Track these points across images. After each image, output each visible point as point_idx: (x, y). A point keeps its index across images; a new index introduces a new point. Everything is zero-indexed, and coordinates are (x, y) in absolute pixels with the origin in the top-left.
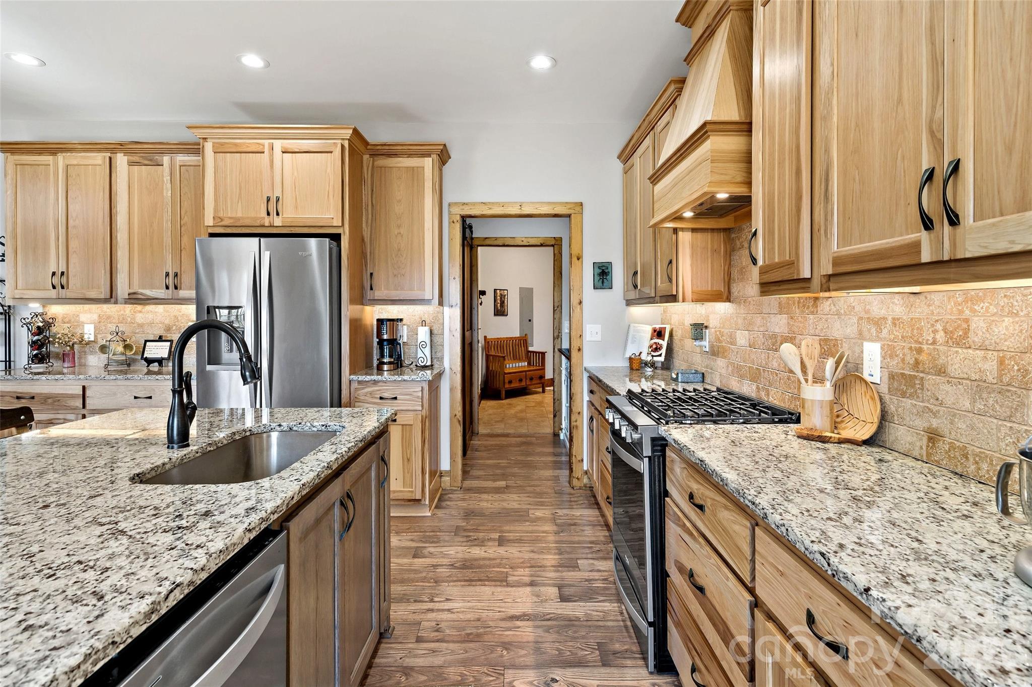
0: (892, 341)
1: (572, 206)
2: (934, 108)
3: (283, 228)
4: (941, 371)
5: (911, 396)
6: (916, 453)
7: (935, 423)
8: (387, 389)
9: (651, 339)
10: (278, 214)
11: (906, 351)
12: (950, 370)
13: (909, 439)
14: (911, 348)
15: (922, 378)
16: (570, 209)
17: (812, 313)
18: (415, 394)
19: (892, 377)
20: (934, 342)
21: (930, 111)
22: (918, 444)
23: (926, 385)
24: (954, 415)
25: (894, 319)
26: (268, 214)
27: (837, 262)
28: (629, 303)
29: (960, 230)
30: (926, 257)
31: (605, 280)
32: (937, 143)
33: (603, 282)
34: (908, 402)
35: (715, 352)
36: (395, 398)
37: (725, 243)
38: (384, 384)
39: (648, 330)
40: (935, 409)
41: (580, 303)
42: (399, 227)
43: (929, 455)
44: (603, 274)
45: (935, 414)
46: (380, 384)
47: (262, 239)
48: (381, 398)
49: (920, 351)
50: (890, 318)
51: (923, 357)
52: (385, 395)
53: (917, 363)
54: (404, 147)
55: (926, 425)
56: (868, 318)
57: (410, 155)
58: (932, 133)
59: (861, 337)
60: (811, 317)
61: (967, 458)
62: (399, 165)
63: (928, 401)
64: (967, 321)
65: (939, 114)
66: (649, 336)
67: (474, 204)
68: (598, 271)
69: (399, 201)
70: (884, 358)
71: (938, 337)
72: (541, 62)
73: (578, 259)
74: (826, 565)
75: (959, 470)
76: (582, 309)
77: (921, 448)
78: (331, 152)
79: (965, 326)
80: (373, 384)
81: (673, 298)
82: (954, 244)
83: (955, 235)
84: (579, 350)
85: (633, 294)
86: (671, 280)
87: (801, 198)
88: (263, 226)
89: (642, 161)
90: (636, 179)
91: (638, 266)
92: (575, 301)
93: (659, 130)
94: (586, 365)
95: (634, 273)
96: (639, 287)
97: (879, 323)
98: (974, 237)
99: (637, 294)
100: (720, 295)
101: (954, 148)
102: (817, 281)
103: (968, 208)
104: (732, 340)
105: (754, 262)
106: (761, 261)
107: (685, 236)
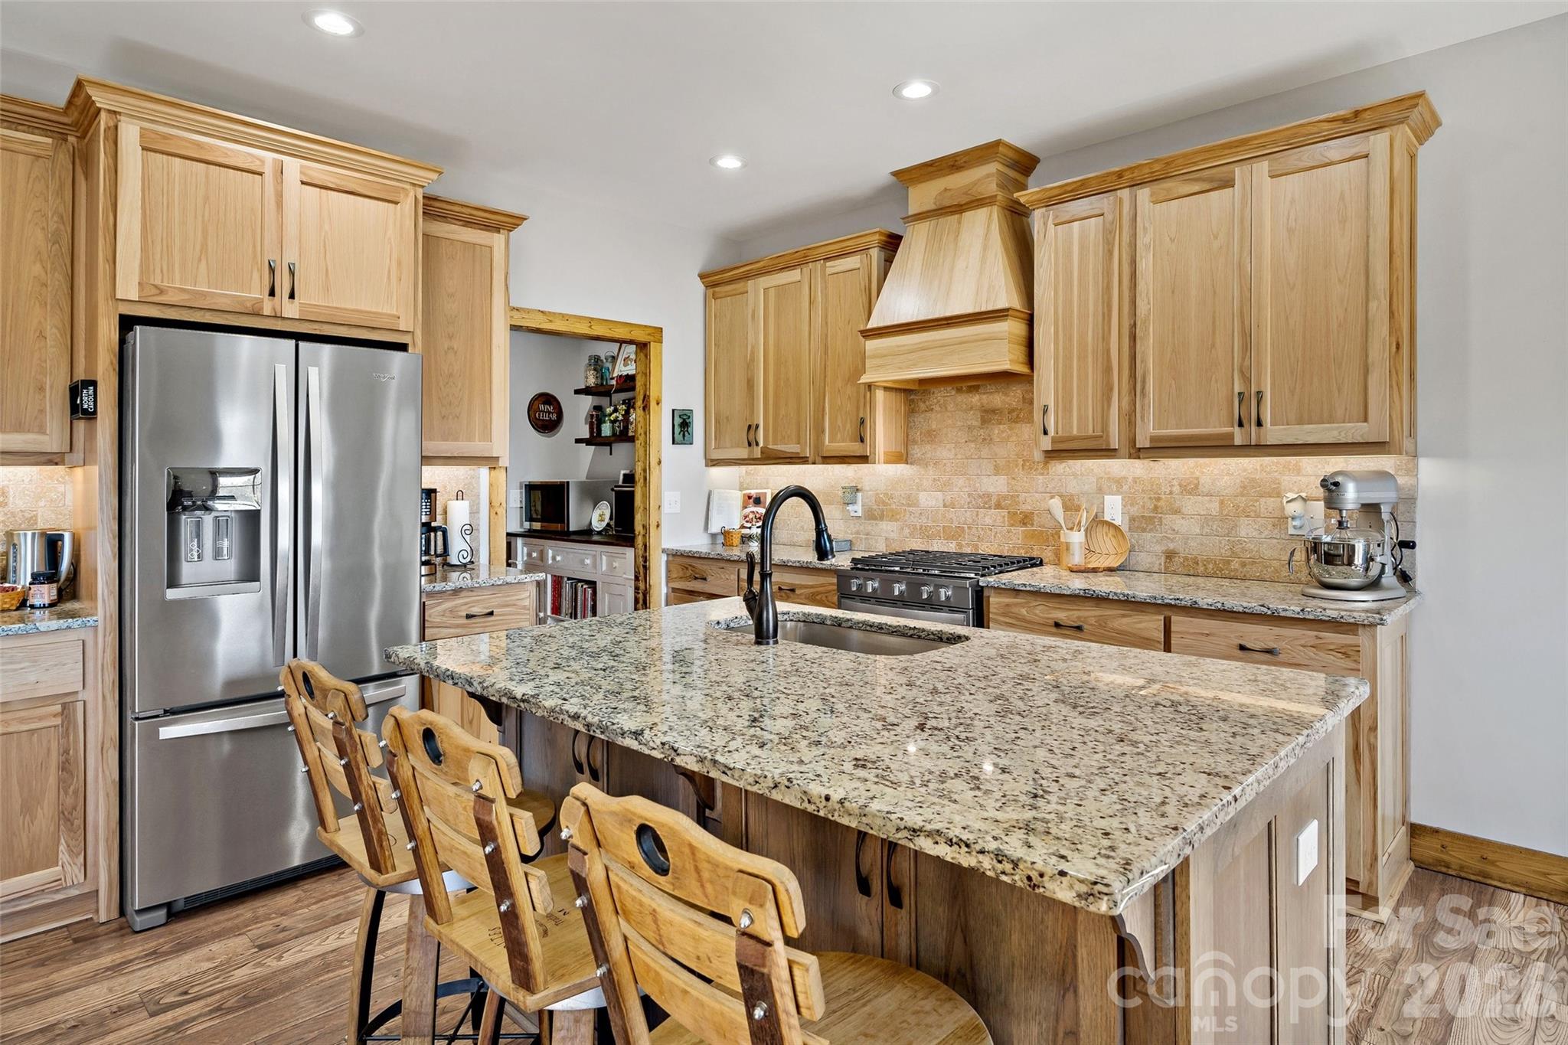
0: (1134, 493)
1: (649, 331)
2: (1243, 359)
3: (297, 323)
4: (1177, 512)
5: (1151, 530)
6: (1156, 569)
7: (1171, 546)
8: (478, 601)
9: (745, 507)
10: (292, 296)
11: (1146, 500)
12: (1184, 510)
13: (1149, 560)
14: (1150, 498)
15: (1161, 518)
16: (649, 334)
17: (1042, 474)
18: (520, 603)
19: (1132, 519)
20: (1171, 493)
21: (1240, 360)
22: (1158, 562)
23: (1164, 521)
24: (1188, 539)
25: (1134, 478)
26: (272, 293)
27: (1153, 439)
28: (712, 463)
29: (1262, 429)
30: (1238, 441)
31: (686, 433)
32: (1247, 380)
33: (684, 435)
34: (1148, 536)
35: (871, 515)
36: (491, 614)
37: (905, 405)
38: (471, 594)
39: (738, 497)
40: (1171, 537)
41: (660, 463)
42: (451, 337)
43: (1166, 568)
44: (683, 424)
45: (1172, 541)
46: (463, 594)
47: (301, 344)
48: (469, 617)
49: (1158, 499)
50: (1130, 478)
51: (1161, 504)
52: (475, 610)
53: (1156, 507)
54: (464, 210)
55: (1164, 548)
56: (1109, 478)
57: (467, 224)
58: (1242, 372)
59: (1100, 491)
60: (1041, 477)
61: (1198, 564)
62: (451, 236)
63: (1166, 532)
64: (1197, 479)
65: (1247, 363)
66: (739, 503)
67: (529, 311)
68: (678, 421)
69: (452, 295)
70: (1124, 506)
71: (1174, 489)
72: (729, 163)
73: (658, 404)
74: (1266, 610)
75: (1192, 572)
76: (660, 471)
77: (1160, 564)
78: (396, 203)
79: (1196, 482)
80: (453, 595)
81: (864, 459)
82: (1258, 436)
83: (1259, 433)
84: (658, 526)
85: (743, 453)
86: (862, 440)
87: (1111, 389)
88: (258, 314)
89: (772, 292)
90: (754, 311)
91: (758, 417)
92: (653, 461)
93: (829, 271)
94: (665, 546)
95: (750, 427)
96: (761, 444)
97: (1119, 482)
98: (1273, 434)
99: (757, 452)
100: (901, 457)
101: (1259, 384)
102: (1124, 451)
103: (1267, 418)
104: (911, 502)
105: (1045, 433)
106: (1052, 432)
107: (880, 395)
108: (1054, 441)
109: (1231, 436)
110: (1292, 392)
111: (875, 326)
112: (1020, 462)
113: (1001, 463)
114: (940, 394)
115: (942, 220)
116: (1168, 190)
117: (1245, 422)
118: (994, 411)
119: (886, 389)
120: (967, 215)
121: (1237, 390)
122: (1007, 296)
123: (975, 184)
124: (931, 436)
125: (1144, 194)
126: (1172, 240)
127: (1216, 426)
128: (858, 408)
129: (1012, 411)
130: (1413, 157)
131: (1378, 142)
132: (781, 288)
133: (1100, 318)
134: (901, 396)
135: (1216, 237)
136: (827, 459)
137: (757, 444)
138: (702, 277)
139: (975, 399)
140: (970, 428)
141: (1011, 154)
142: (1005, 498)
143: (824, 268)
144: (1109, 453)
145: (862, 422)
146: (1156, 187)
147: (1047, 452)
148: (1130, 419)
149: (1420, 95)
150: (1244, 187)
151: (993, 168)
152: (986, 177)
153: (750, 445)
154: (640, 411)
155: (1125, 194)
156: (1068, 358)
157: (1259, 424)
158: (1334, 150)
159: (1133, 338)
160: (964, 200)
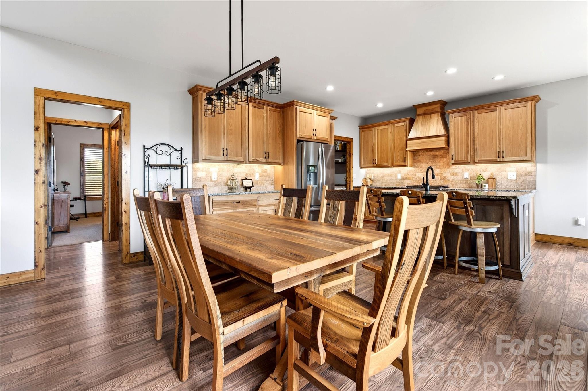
0: (472, 172)
1: (351, 139)
3: (316, 140)
10: (316, 135)
19: (471, 177)
21: (499, 145)
26: (313, 134)
27: (478, 160)
28: (362, 168)
30: (498, 161)
32: (500, 148)
37: (414, 155)
50: (472, 169)
56: (465, 169)
59: (464, 172)
60: (450, 169)
67: (338, 136)
70: (469, 175)
78: (328, 118)
81: (405, 166)
82: (503, 160)
84: (353, 181)
85: (372, 165)
86: (405, 162)
87: (469, 151)
88: (312, 139)
89: (379, 131)
90: (374, 135)
91: (376, 158)
92: (351, 167)
93: (395, 126)
94: (353, 186)
95: (373, 160)
96: (376, 163)
97: (468, 170)
98: (506, 159)
99: (375, 165)
100: (413, 166)
101: (503, 149)
102: (472, 163)
103: (505, 156)
104: (414, 175)
105: (453, 159)
106: (454, 159)
107: (409, 152)
108: (455, 161)
109: (497, 159)
110: (510, 151)
111: (410, 138)
112: (443, 166)
113: (438, 166)
114: (422, 152)
115: (426, 116)
116: (482, 111)
117: (500, 157)
118: (436, 155)
119: (410, 151)
120: (433, 115)
121: (498, 151)
122: (443, 132)
123: (434, 108)
124: (419, 161)
125: (476, 112)
126: (483, 121)
127: (493, 158)
128: (403, 155)
129: (440, 155)
130: (535, 106)
131: (529, 104)
132: (381, 130)
133: (466, 137)
134: (412, 153)
135: (493, 121)
136: (394, 166)
137: (375, 163)
138: (359, 127)
139: (431, 153)
140: (430, 159)
141: (443, 102)
142: (439, 174)
143: (394, 126)
144: (468, 163)
145: (405, 159)
146: (479, 110)
147: (452, 163)
148: (473, 157)
149: (538, 96)
150: (499, 111)
151: (438, 105)
152: (437, 107)
153: (373, 164)
154: (348, 157)
155: (471, 112)
156: (458, 145)
157: (503, 157)
158: (519, 105)
159: (474, 141)
160: (432, 112)
